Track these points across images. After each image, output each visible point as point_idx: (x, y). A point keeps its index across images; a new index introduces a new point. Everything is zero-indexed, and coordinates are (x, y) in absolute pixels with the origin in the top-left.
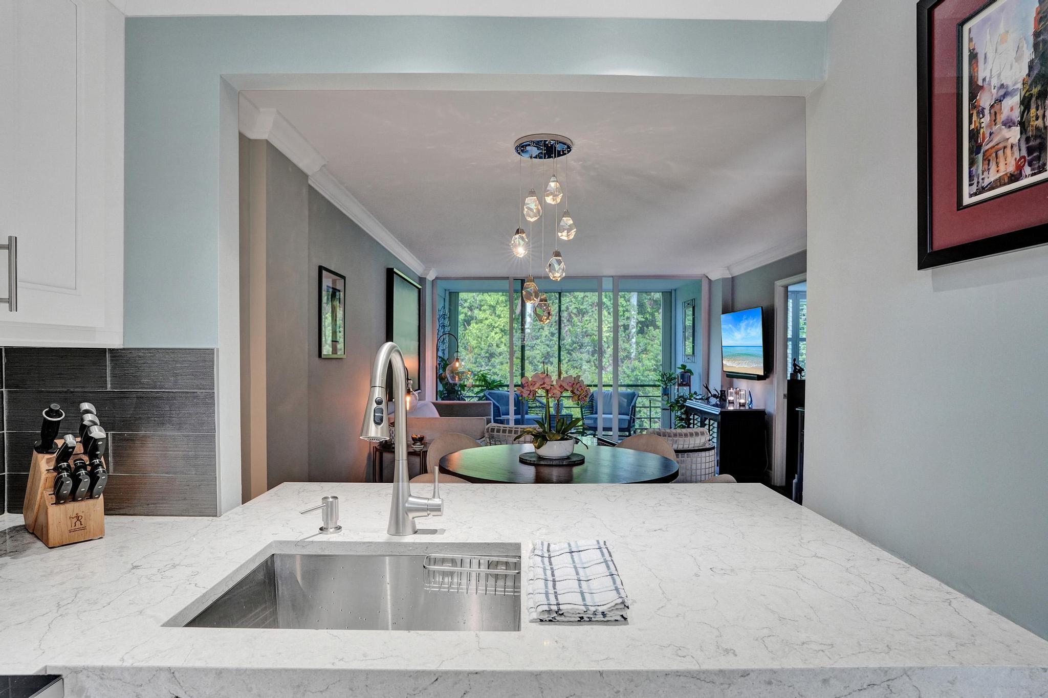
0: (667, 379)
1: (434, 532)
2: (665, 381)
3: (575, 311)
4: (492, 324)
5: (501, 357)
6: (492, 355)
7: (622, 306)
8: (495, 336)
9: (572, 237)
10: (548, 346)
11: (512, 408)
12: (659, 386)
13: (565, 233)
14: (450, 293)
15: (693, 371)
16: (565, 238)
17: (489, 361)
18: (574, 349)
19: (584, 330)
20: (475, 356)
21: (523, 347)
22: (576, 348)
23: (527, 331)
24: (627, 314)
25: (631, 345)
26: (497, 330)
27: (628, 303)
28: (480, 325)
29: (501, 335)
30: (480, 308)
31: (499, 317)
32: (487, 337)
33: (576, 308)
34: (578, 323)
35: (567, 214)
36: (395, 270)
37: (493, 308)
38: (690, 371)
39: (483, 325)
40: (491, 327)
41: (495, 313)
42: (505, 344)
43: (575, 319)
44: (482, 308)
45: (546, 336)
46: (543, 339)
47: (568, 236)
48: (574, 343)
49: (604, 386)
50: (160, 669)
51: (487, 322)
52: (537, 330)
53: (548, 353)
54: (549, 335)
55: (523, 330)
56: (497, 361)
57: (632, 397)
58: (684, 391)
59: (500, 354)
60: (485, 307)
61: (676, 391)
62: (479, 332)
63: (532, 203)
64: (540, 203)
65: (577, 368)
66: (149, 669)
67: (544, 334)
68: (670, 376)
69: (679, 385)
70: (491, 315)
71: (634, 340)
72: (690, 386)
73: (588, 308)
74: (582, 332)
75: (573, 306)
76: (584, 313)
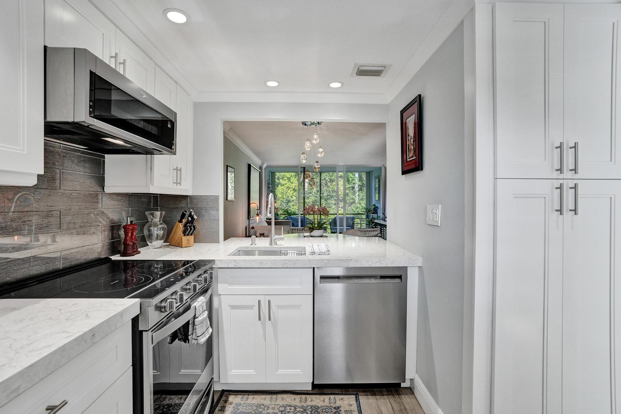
0: (368, 211)
1: (282, 245)
2: (367, 212)
3: (328, 180)
4: (288, 186)
5: (293, 202)
6: (289, 201)
7: (351, 178)
8: (290, 193)
9: (322, 155)
10: (316, 197)
11: (300, 224)
12: (365, 214)
13: (320, 154)
14: (272, 173)
15: (378, 207)
16: (320, 156)
17: (288, 204)
18: (328, 198)
19: (333, 189)
20: (281, 202)
21: (304, 198)
22: (329, 198)
23: (306, 190)
24: (354, 182)
25: (355, 196)
26: (291, 189)
27: (354, 176)
28: (283, 187)
29: (293, 192)
30: (283, 178)
31: (292, 183)
32: (286, 193)
33: (329, 178)
34: (330, 186)
35: (321, 147)
36: (251, 165)
37: (289, 179)
38: (377, 207)
39: (284, 187)
40: (288, 188)
41: (290, 181)
42: (295, 196)
43: (329, 184)
44: (284, 179)
45: (315, 192)
46: (314, 193)
47: (321, 155)
48: (328, 195)
49: (340, 214)
50: (232, 260)
51: (286, 186)
52: (310, 189)
53: (316, 200)
54: (316, 192)
55: (304, 189)
56: (291, 204)
57: (353, 219)
58: (375, 216)
59: (293, 201)
60: (285, 178)
61: (371, 215)
62: (283, 190)
63: (308, 144)
64: (311, 143)
65: (330, 208)
66: (230, 260)
67: (314, 191)
68: (370, 209)
69: (373, 213)
70: (288, 182)
71: (357, 194)
72: (377, 214)
73: (335, 179)
74: (332, 190)
75: (328, 178)
76: (333, 181)
